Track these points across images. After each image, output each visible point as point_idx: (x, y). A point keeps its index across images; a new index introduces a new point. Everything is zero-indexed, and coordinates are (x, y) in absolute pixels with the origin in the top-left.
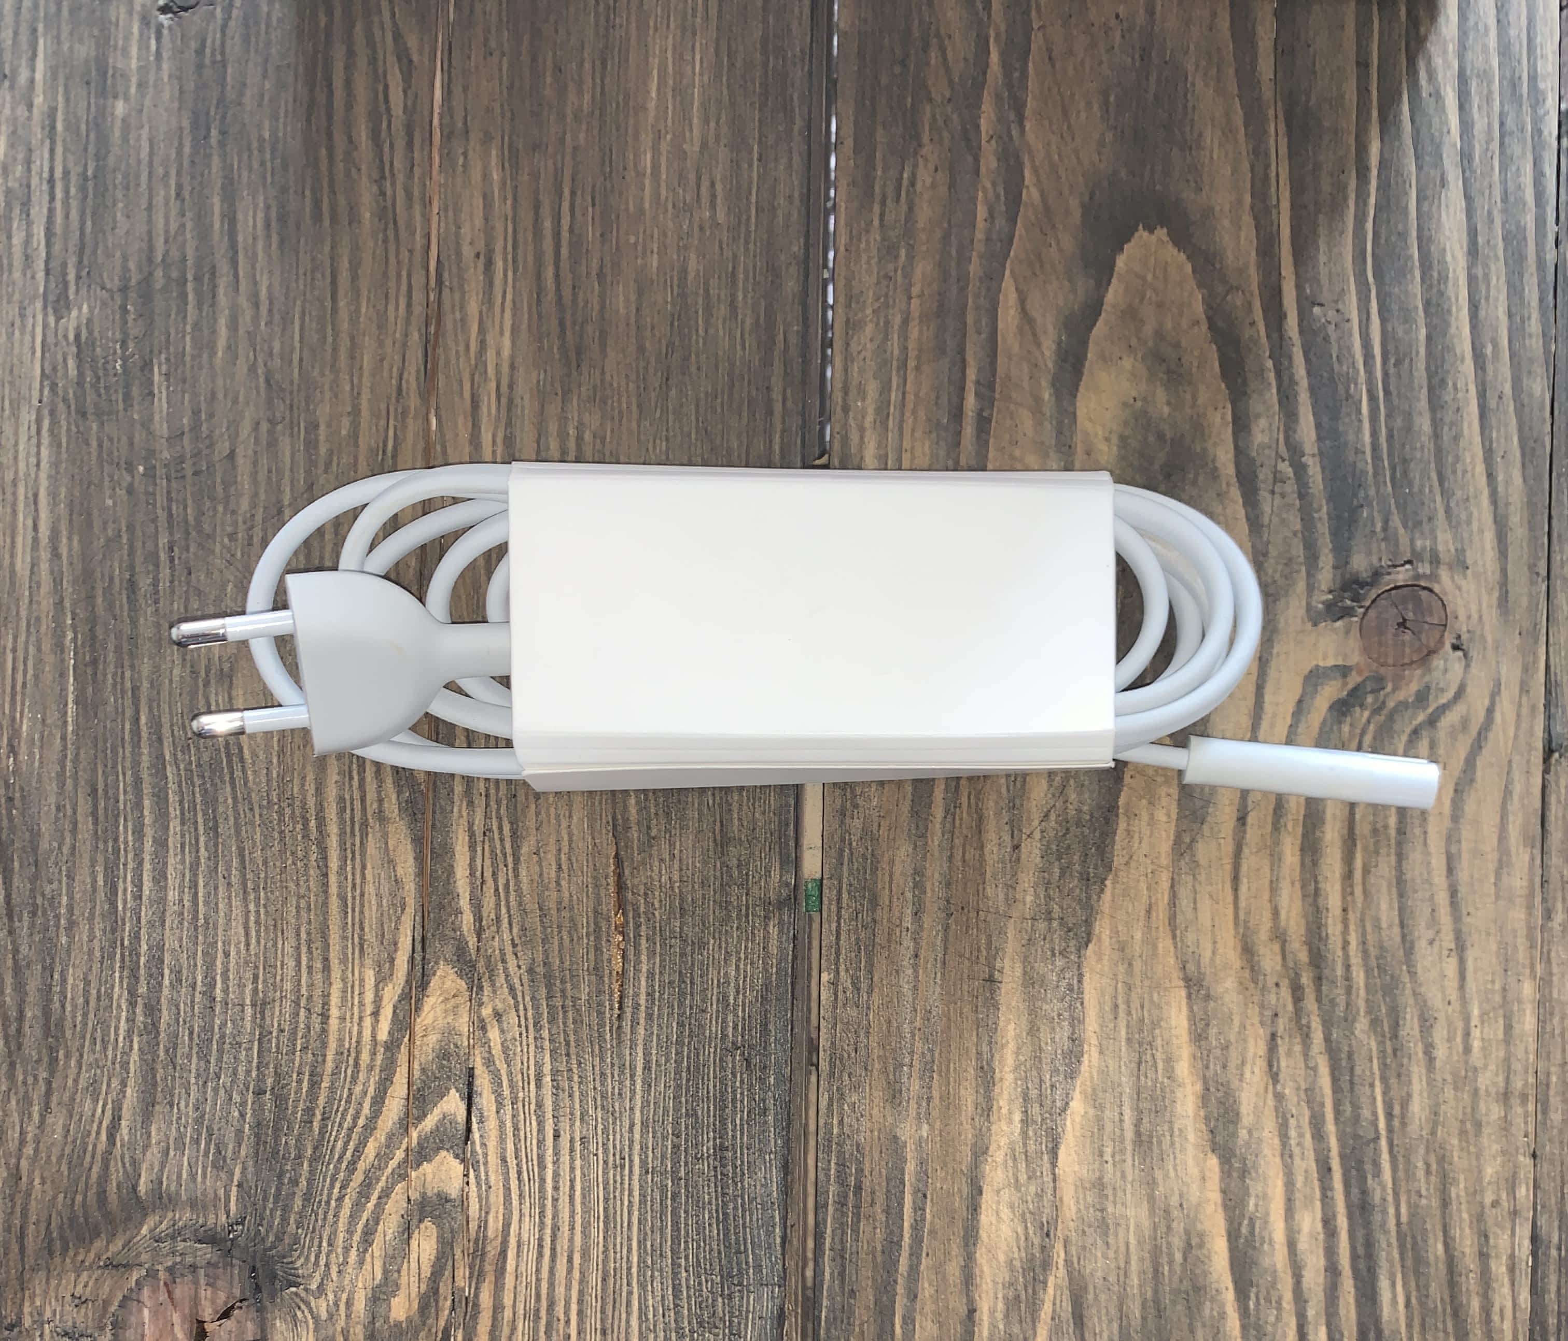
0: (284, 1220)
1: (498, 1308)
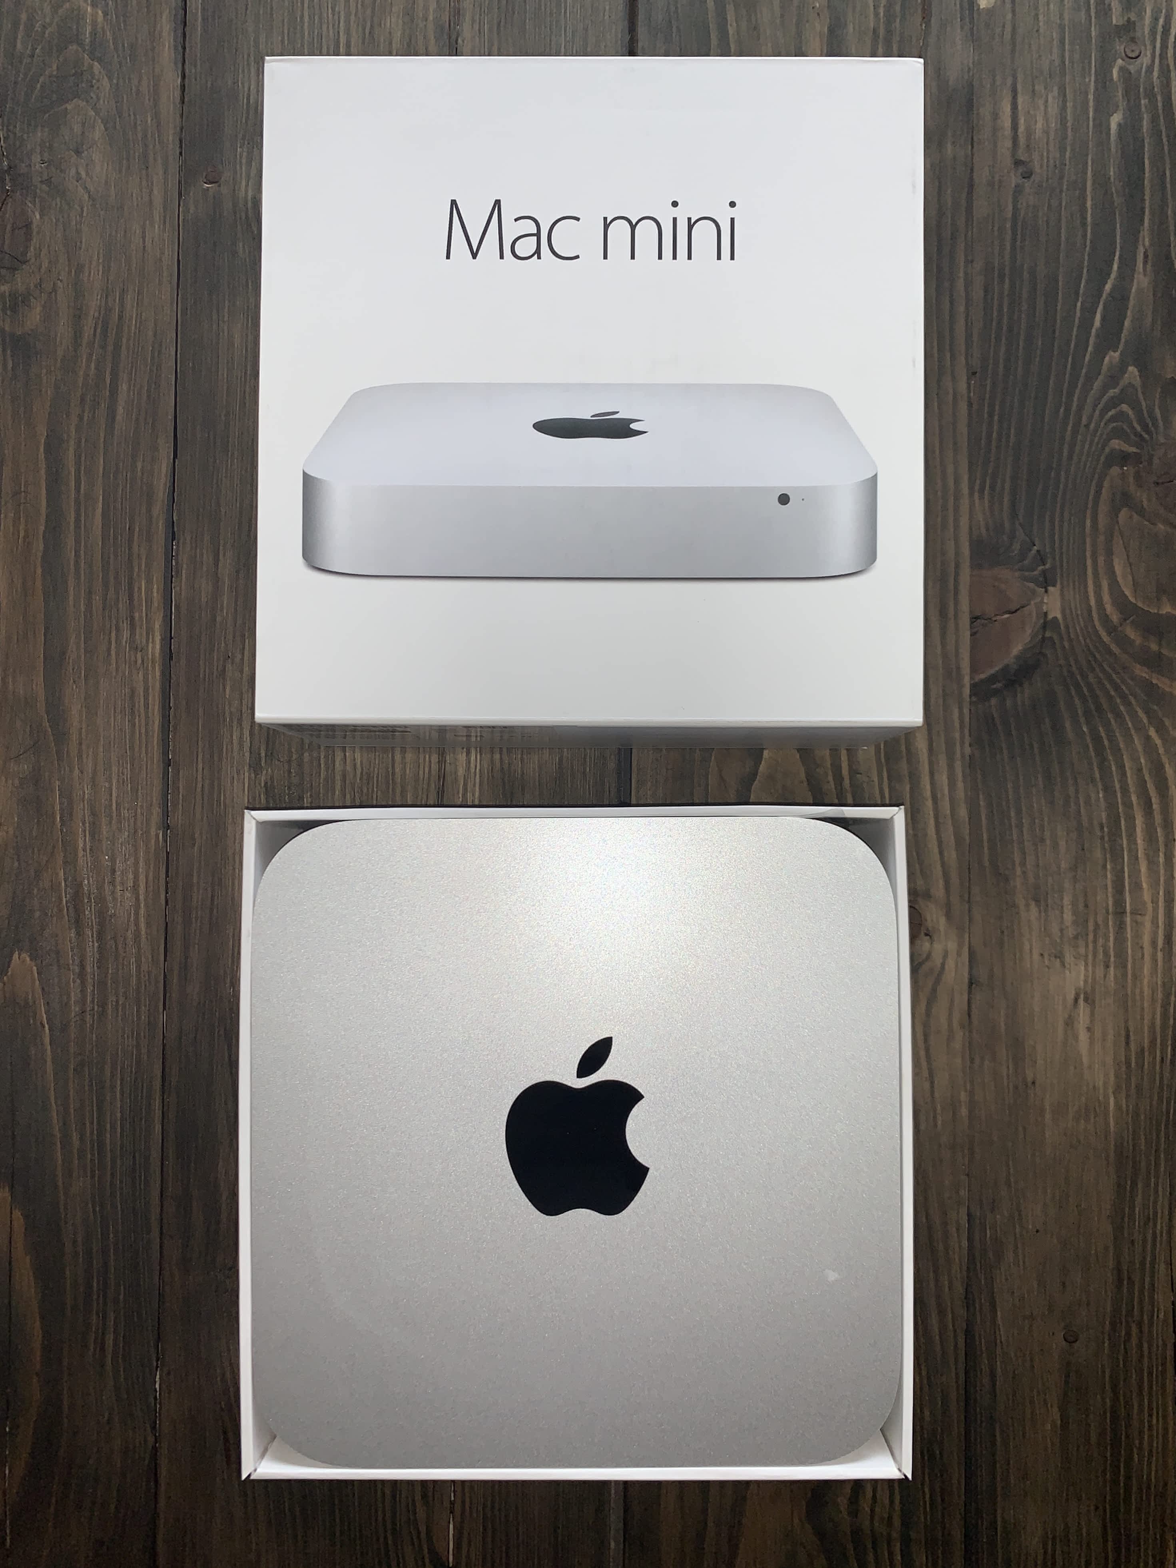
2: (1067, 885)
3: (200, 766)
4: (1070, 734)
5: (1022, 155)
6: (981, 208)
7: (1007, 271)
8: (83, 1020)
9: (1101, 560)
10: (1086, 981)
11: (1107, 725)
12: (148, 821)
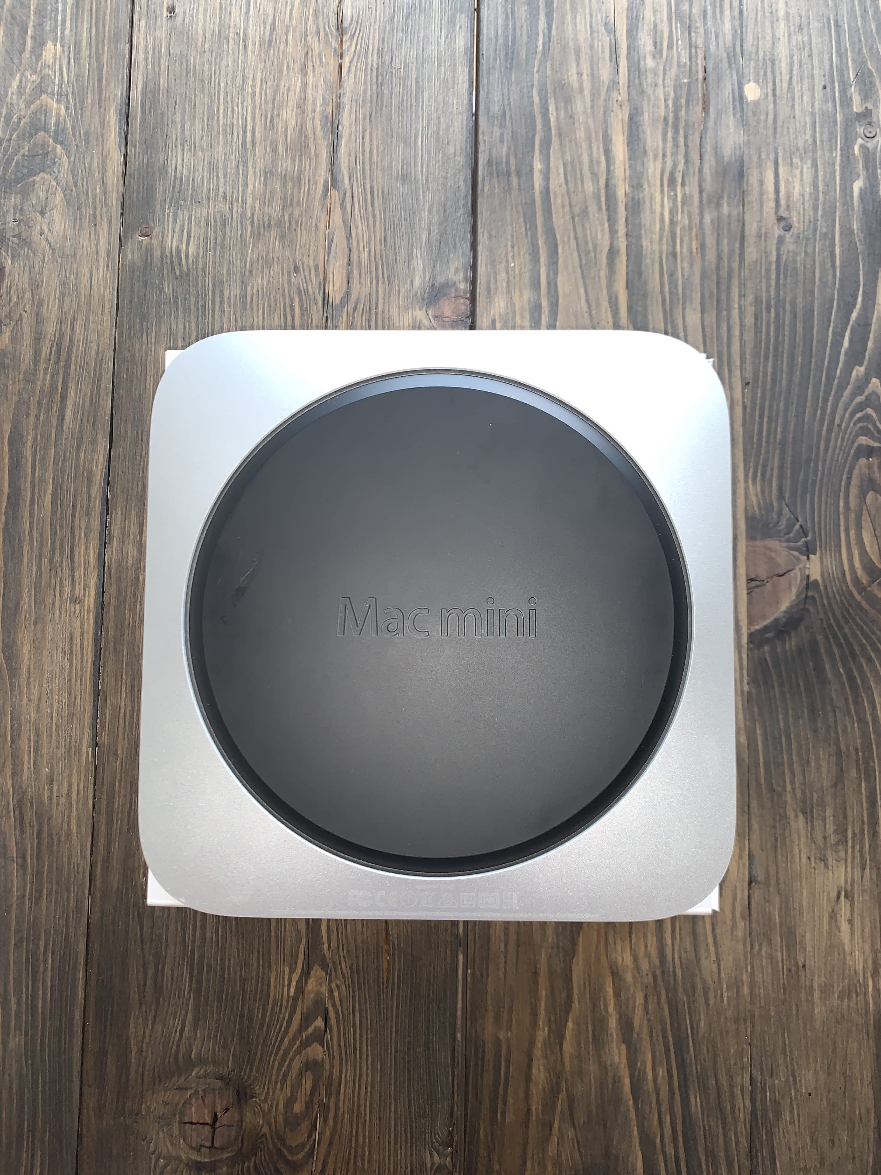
0: (251, 1069)
1: (337, 1108)
2: (829, 799)
3: (123, 696)
4: (829, 675)
5: (783, 213)
6: (752, 253)
7: (773, 303)
8: (23, 903)
9: (852, 533)
10: (846, 881)
11: (860, 668)
12: (81, 740)
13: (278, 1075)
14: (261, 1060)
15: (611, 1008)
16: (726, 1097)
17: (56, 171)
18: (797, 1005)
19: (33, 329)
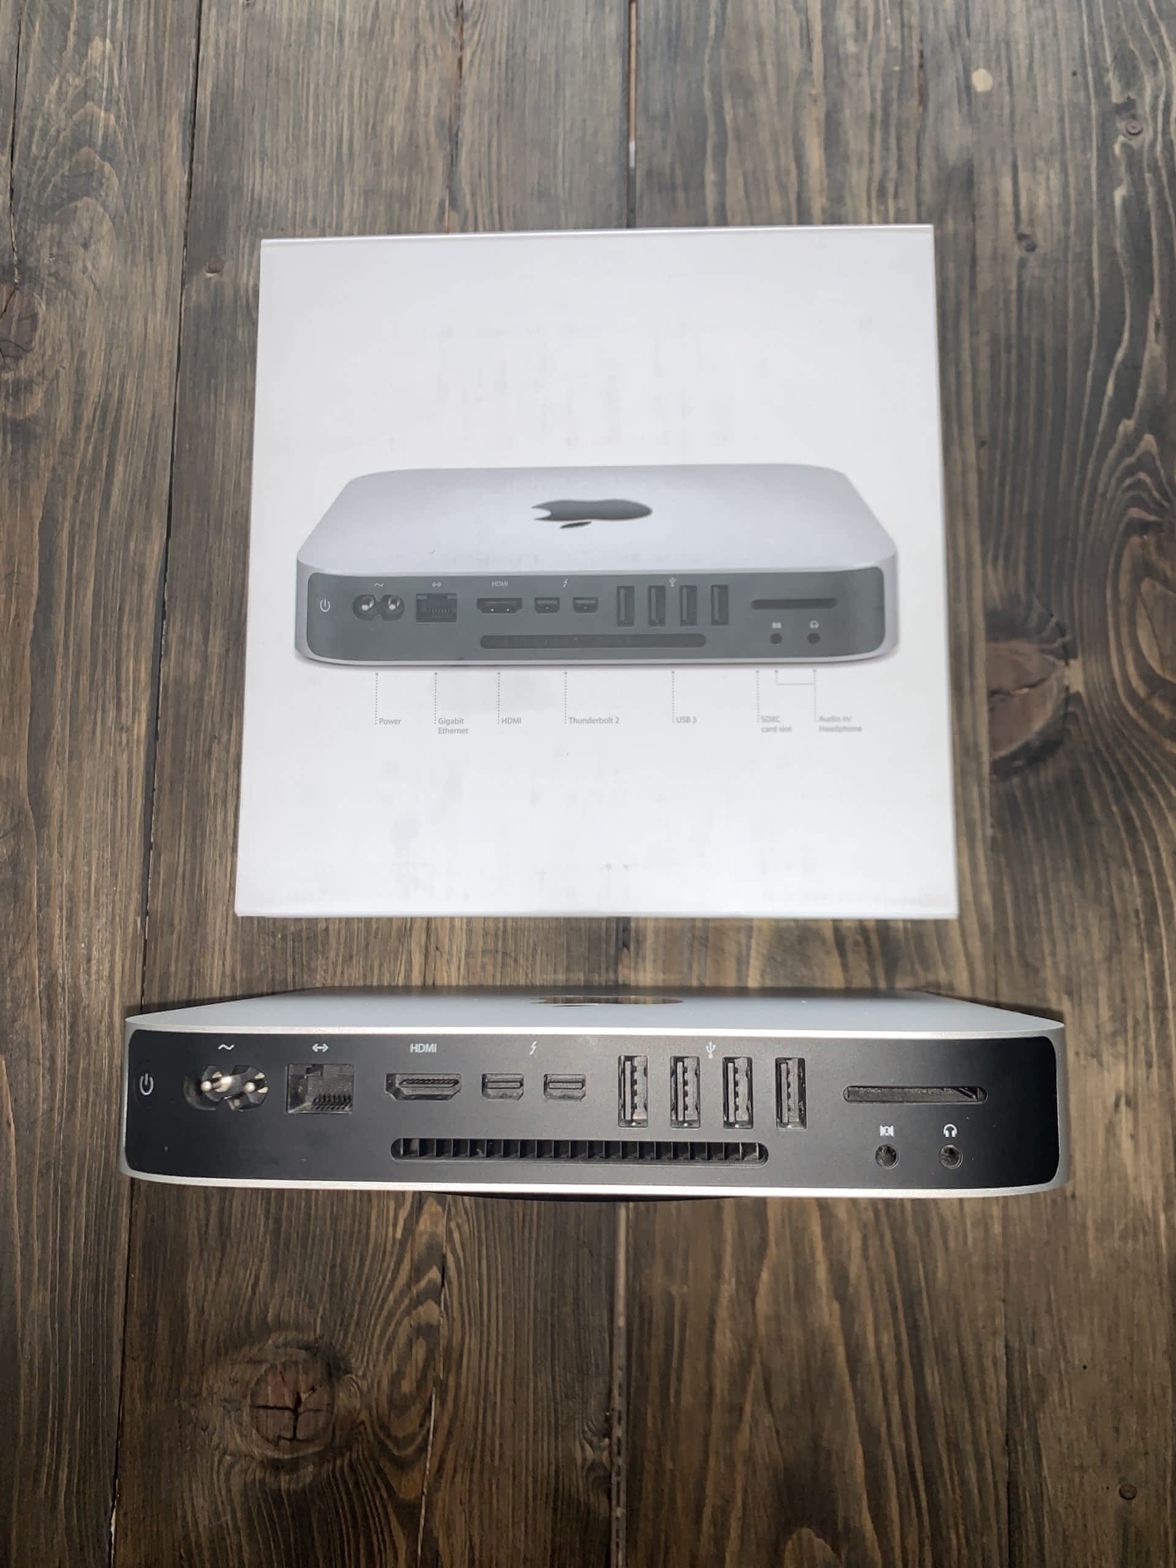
0: (346, 1336)
1: (458, 1387)
2: (1102, 976)
3: (182, 850)
4: (1099, 815)
5: (1025, 229)
6: (985, 279)
7: (1014, 341)
8: (51, 1119)
9: (1124, 631)
10: (1127, 1083)
11: (1138, 804)
12: (127, 907)
13: (380, 1343)
14: (358, 1324)
15: (819, 1254)
16: (973, 1371)
17: (103, 194)
18: (1065, 1248)
19: (73, 390)
